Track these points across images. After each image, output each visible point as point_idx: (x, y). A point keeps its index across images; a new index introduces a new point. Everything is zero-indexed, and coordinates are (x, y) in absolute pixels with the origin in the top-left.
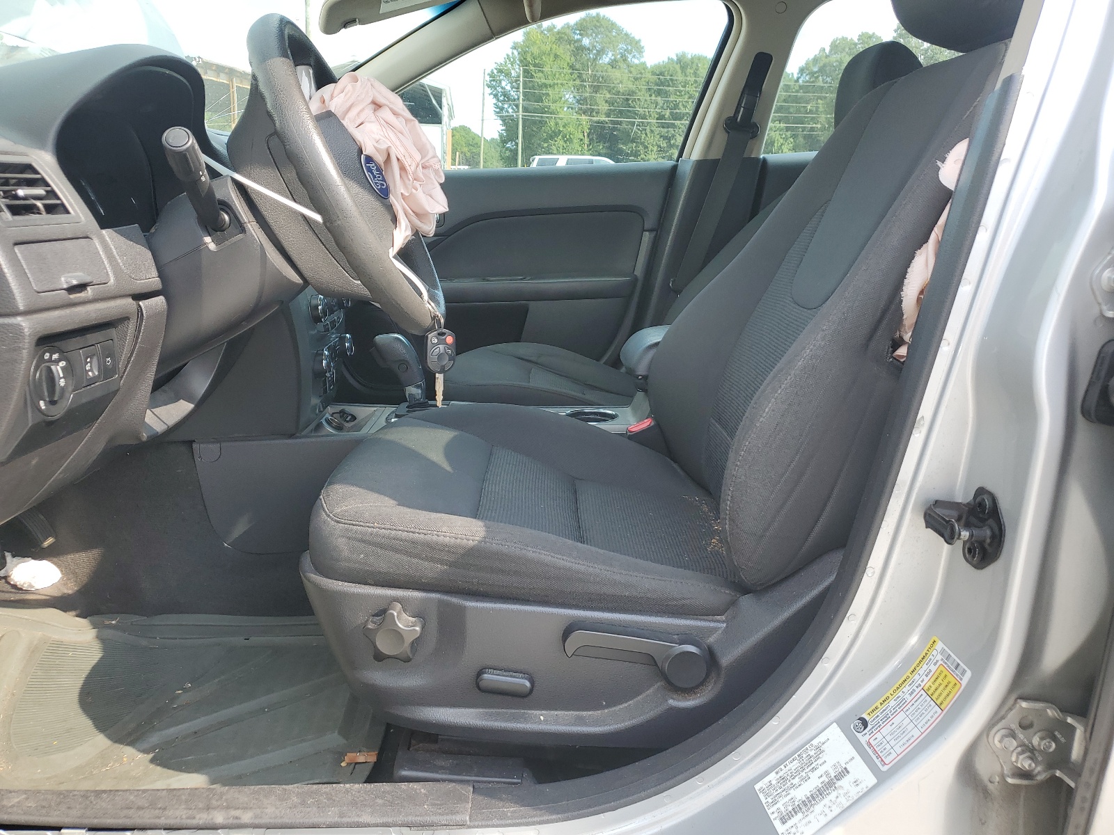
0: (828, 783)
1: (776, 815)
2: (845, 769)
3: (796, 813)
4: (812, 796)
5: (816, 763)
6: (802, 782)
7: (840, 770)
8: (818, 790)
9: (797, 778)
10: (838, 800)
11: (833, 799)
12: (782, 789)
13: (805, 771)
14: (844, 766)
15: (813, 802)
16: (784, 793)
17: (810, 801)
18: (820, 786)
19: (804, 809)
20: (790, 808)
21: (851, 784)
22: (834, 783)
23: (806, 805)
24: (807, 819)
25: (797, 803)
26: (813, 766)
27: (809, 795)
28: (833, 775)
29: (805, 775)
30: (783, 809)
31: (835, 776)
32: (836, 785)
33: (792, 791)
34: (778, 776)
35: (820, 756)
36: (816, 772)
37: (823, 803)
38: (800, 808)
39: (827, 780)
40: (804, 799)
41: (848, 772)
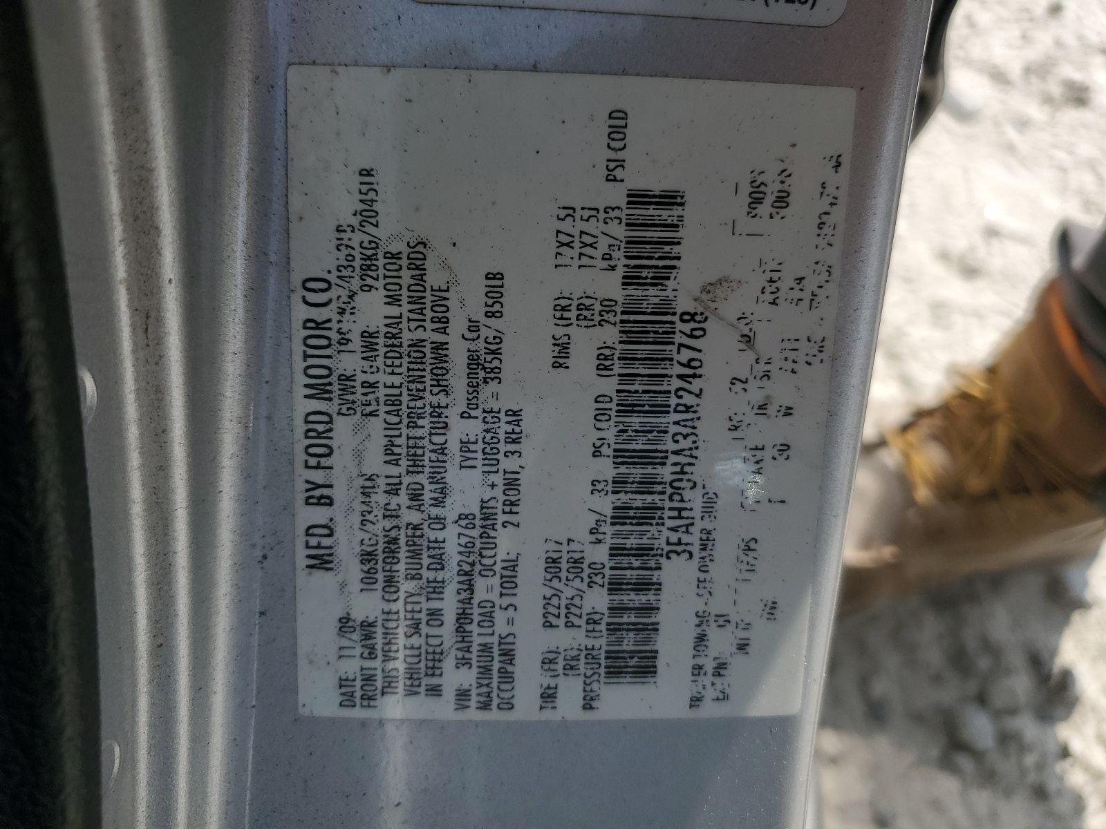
0: (629, 337)
1: (570, 691)
2: (637, 198)
3: (643, 586)
4: (621, 456)
5: (458, 325)
6: (508, 464)
7: (621, 232)
8: (627, 409)
9: (454, 476)
10: (767, 343)
11: (742, 364)
12: (450, 592)
13: (452, 416)
14: (616, 195)
15: (666, 473)
16: (486, 588)
17: (647, 486)
18: (610, 386)
19: (660, 536)
20: (598, 600)
21: (746, 224)
22: (665, 308)
23: (648, 516)
24: (726, 549)
25: (600, 554)
26: (458, 355)
27: (606, 469)
28: (610, 286)
29: (474, 428)
30: (567, 639)
31: (628, 281)
32: (684, 304)
33: (506, 543)
34: (352, 570)
35: (434, 278)
36: (510, 362)
37: (711, 426)
38: (643, 551)
39: (610, 334)
40: (606, 505)
41: (671, 199)
